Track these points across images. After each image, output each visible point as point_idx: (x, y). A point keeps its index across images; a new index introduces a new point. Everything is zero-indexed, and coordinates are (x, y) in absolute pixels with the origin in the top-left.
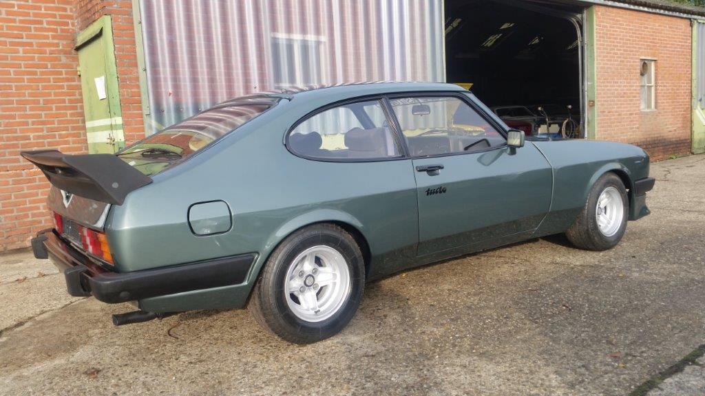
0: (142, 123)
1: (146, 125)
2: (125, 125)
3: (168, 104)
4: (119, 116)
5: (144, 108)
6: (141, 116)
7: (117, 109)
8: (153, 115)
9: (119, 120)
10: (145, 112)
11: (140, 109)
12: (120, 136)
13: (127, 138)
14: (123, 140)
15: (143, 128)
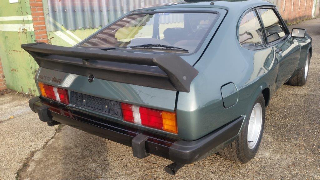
0: (44, 19)
1: (46, 21)
2: (34, 20)
3: (59, 7)
4: (29, 15)
5: (45, 9)
6: (43, 14)
7: (29, 10)
8: (50, 14)
9: (30, 18)
10: (46, 12)
11: (42, 10)
12: (30, 28)
13: (36, 29)
14: (33, 30)
15: (45, 22)
